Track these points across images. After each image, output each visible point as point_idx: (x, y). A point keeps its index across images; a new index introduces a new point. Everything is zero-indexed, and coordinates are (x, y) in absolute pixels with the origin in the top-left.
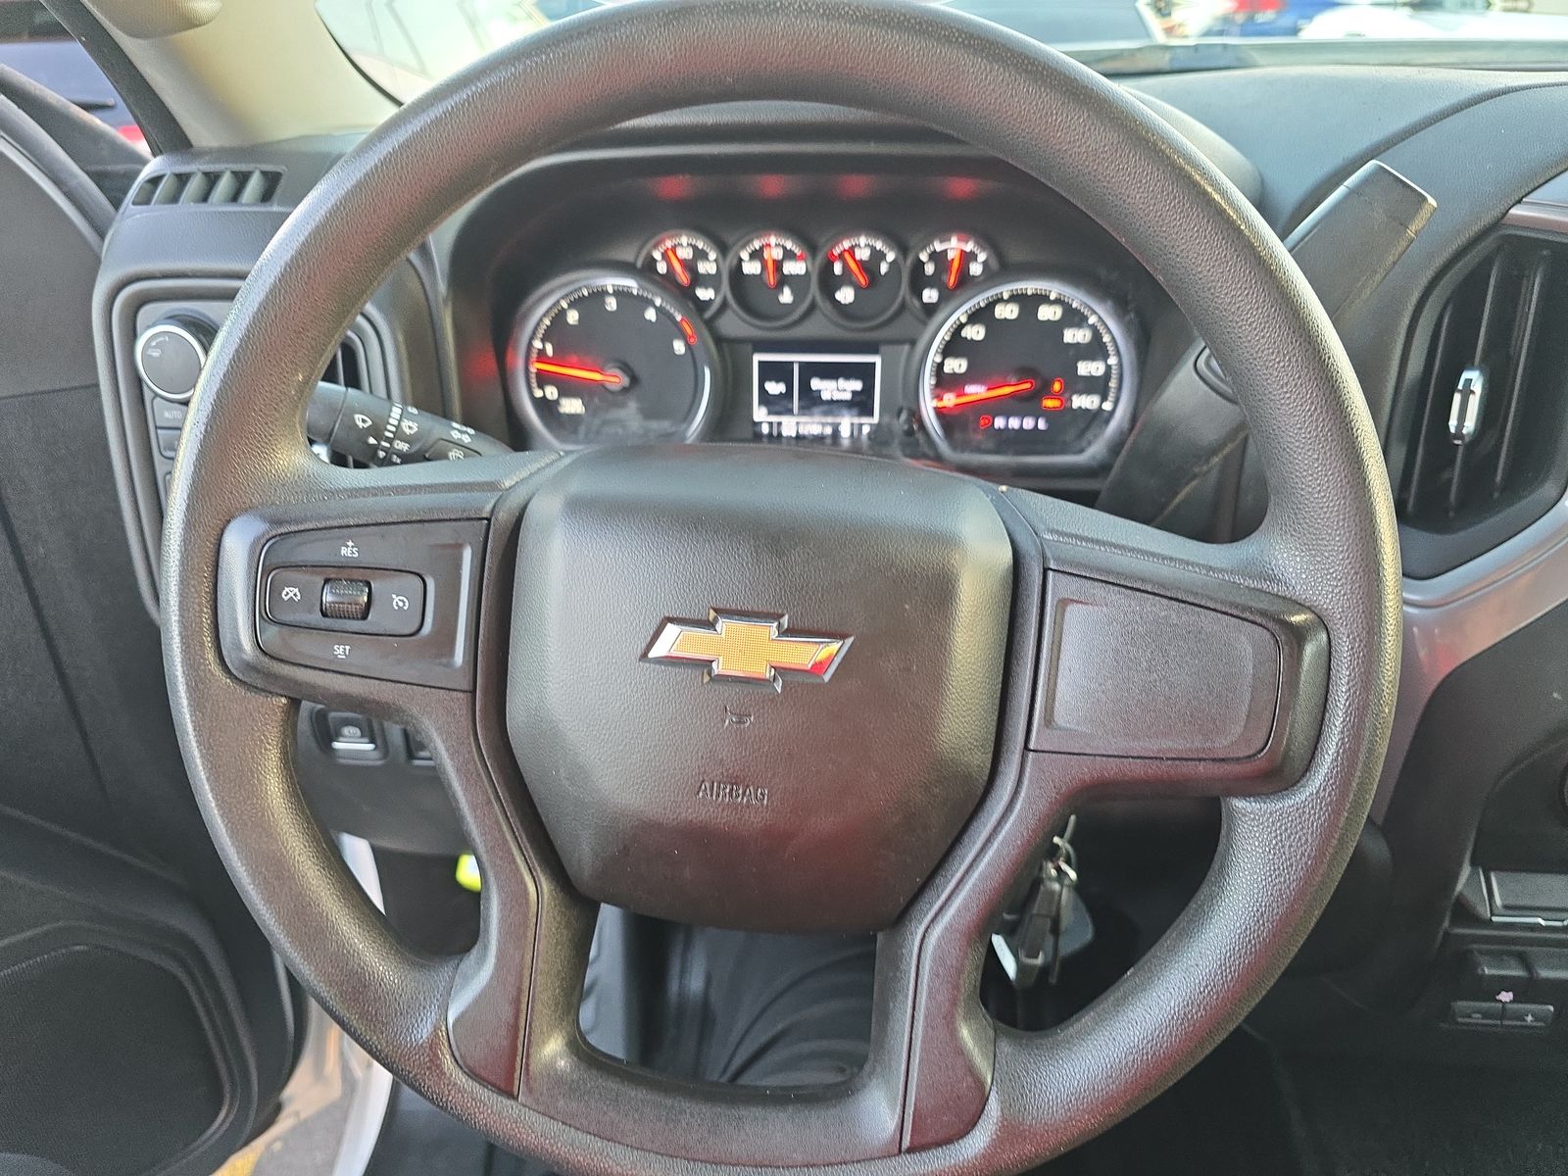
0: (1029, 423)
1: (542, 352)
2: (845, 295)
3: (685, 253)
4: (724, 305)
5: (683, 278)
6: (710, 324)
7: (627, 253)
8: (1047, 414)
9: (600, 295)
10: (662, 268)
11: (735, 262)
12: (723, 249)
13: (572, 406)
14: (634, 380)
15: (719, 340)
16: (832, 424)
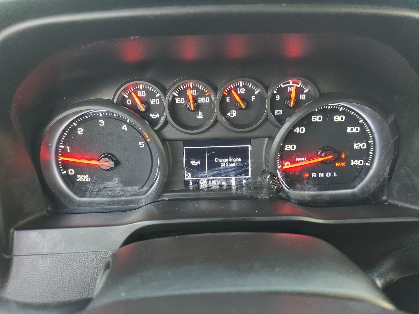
0: (328, 175)
1: (64, 150)
2: (233, 114)
3: (141, 94)
4: (166, 122)
5: (142, 108)
6: (158, 132)
7: (108, 95)
8: (337, 170)
9: (95, 118)
10: (129, 102)
11: (171, 97)
12: (164, 91)
13: (83, 178)
14: (117, 163)
15: (164, 140)
16: (226, 179)
